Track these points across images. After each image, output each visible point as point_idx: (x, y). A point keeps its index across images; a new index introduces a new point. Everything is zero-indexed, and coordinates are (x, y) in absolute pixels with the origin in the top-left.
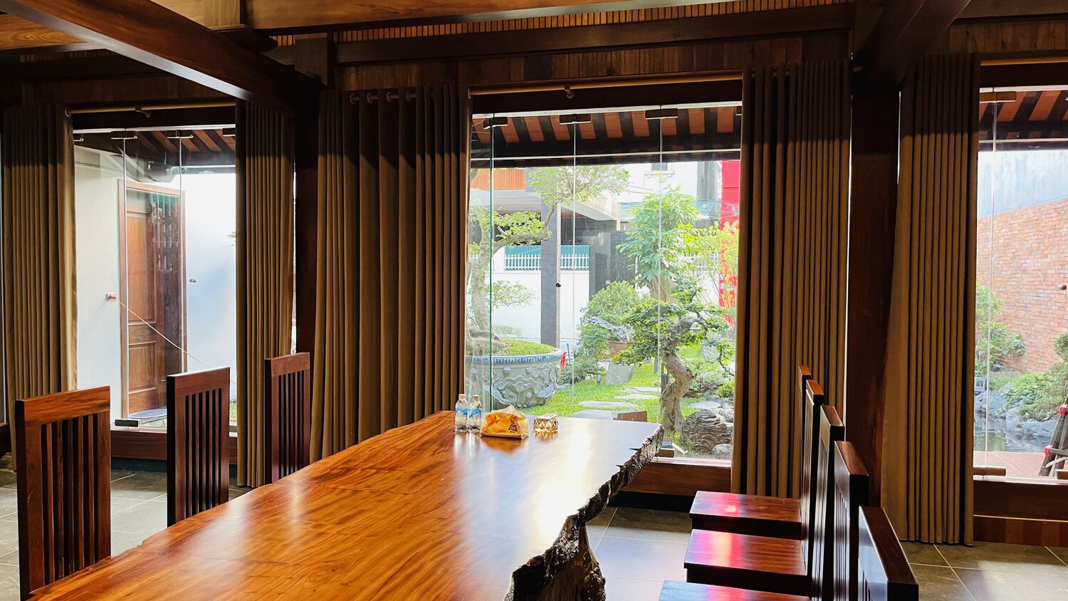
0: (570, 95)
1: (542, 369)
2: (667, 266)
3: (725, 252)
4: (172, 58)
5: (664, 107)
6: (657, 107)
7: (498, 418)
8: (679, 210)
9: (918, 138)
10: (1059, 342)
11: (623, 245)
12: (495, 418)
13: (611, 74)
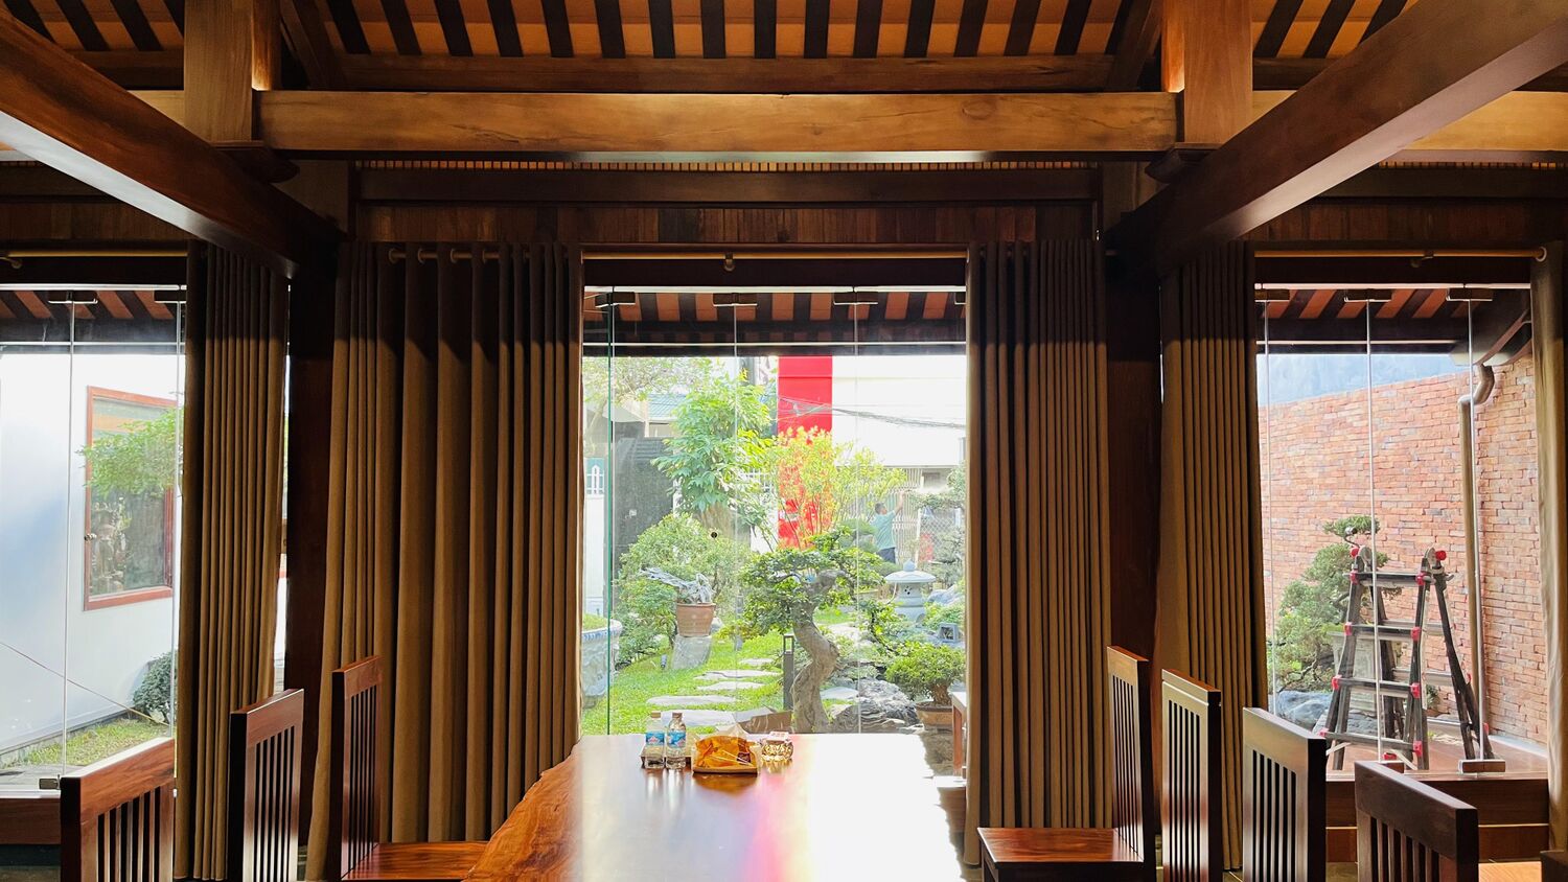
0: (730, 266)
1: (594, 652)
2: (727, 490)
3: (800, 469)
4: (161, 189)
5: (858, 289)
6: (849, 289)
7: (716, 744)
8: (739, 410)
9: (1188, 343)
10: (1290, 592)
11: (661, 459)
12: (711, 744)
13: (784, 240)
